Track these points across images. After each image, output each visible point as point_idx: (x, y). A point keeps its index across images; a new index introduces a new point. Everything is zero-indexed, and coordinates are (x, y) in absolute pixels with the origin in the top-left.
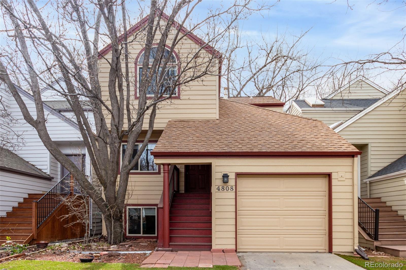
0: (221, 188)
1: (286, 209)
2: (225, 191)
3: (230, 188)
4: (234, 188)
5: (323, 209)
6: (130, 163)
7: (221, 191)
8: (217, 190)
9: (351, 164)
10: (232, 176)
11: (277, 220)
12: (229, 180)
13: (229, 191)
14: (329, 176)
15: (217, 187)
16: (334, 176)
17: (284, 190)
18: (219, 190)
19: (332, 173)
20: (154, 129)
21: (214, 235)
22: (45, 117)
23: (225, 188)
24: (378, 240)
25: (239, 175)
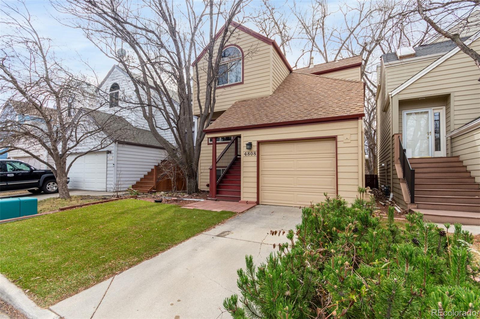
0: (247, 153)
2: (250, 155)
3: (253, 153)
4: (256, 153)
6: (200, 138)
7: (247, 156)
8: (244, 155)
10: (255, 144)
11: (291, 179)
12: (252, 147)
13: (253, 155)
14: (332, 139)
15: (245, 152)
16: (339, 139)
18: (246, 155)
19: (337, 136)
20: (214, 111)
21: (242, 190)
22: (153, 113)
23: (250, 154)
24: (415, 203)
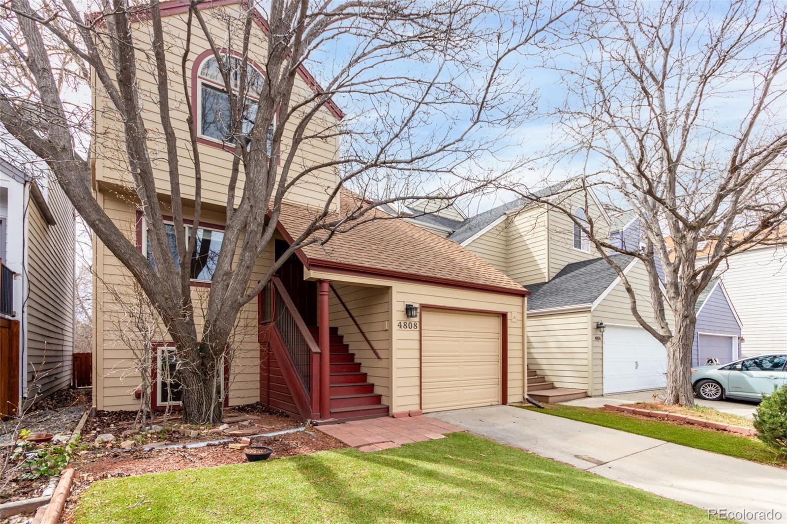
0: (402, 324)
1: (466, 354)
2: (408, 328)
3: (413, 325)
4: (418, 325)
5: (496, 354)
7: (403, 328)
8: (398, 327)
9: (521, 304)
13: (413, 328)
14: (504, 316)
15: (398, 322)
16: (509, 316)
17: (466, 330)
18: (400, 327)
19: (507, 312)
21: (395, 393)
23: (407, 325)
25: (425, 307)
